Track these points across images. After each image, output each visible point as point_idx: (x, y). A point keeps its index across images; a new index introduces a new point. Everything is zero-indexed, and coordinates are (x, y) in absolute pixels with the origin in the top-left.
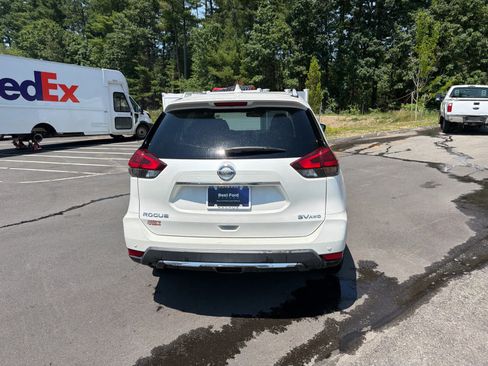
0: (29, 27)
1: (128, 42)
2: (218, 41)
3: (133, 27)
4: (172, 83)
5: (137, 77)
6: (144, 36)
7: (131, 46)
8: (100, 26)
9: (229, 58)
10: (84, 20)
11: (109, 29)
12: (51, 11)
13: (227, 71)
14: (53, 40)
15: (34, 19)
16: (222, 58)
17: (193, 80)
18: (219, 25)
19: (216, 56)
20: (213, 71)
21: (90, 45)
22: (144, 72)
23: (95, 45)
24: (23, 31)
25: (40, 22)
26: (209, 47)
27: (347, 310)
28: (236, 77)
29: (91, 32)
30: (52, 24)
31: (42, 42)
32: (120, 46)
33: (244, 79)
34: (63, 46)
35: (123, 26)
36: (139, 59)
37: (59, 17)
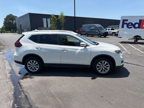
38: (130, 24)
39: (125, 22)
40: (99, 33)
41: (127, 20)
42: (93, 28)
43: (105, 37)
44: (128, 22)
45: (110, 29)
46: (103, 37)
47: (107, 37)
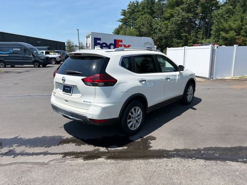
0: (140, 19)
1: (180, 22)
2: (228, 17)
3: (184, 14)
4: (200, 41)
5: (182, 39)
6: (188, 18)
7: (181, 23)
8: (168, 15)
9: (234, 26)
10: (162, 13)
11: (172, 16)
12: (149, 11)
13: (232, 34)
14: (148, 23)
15: (142, 15)
16: (230, 26)
17: (211, 39)
18: (231, 7)
19: (226, 25)
20: (223, 34)
21: (163, 24)
22: (186, 36)
23: (165, 24)
24: (137, 21)
25: (144, 16)
26: (222, 21)
27: (109, 149)
28: (237, 37)
29: (165, 18)
30: (148, 16)
31: (143, 25)
32: (176, 24)
33: (243, 38)
34: (151, 26)
35: (179, 14)
36: (184, 30)
37: (152, 13)
38: (104, 45)
39: (98, 41)
40: (33, 59)
41: (100, 39)
42: (17, 49)
43: (44, 66)
44: (101, 42)
45: (44, 51)
46: (33, 66)
47: (48, 66)
